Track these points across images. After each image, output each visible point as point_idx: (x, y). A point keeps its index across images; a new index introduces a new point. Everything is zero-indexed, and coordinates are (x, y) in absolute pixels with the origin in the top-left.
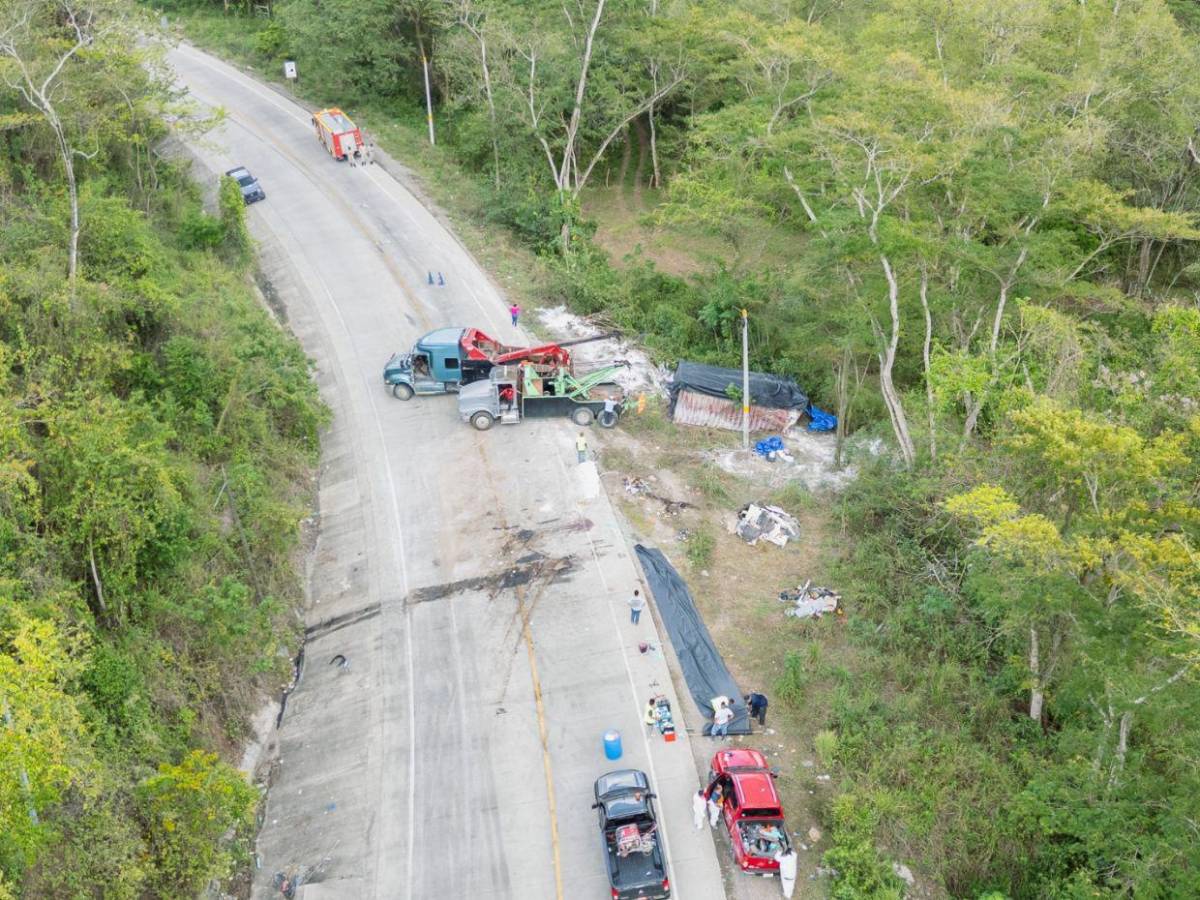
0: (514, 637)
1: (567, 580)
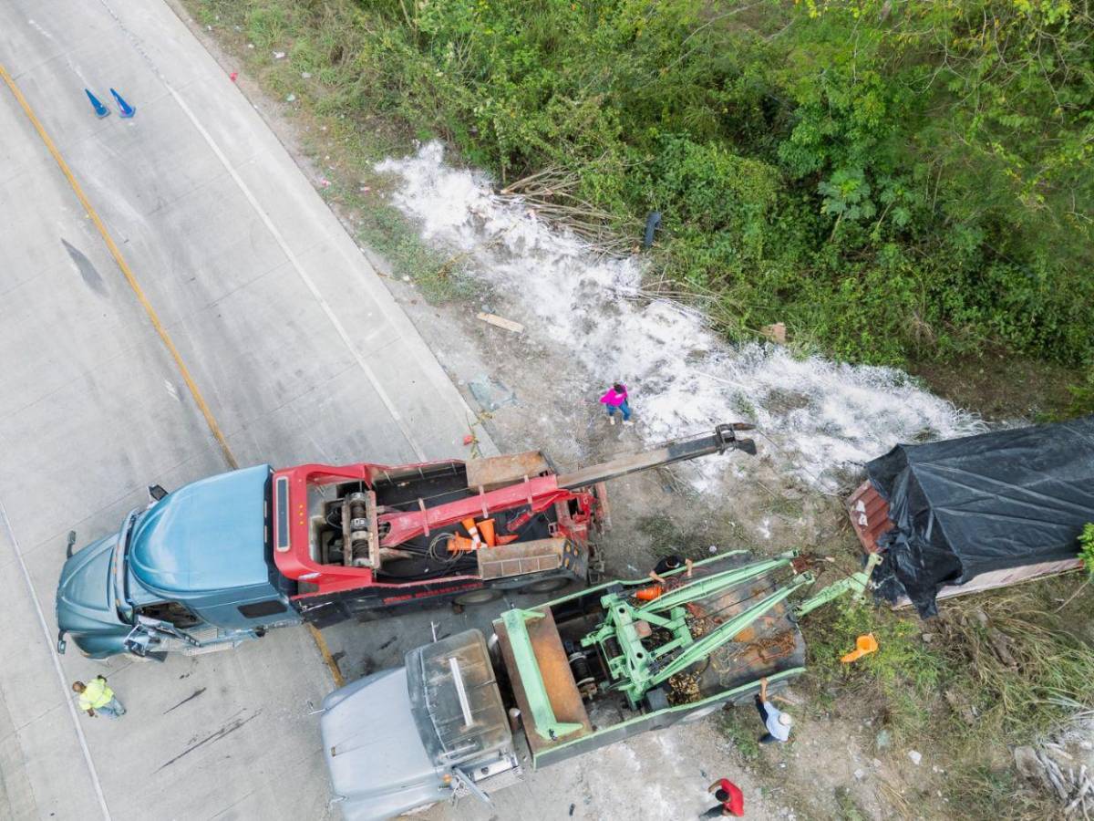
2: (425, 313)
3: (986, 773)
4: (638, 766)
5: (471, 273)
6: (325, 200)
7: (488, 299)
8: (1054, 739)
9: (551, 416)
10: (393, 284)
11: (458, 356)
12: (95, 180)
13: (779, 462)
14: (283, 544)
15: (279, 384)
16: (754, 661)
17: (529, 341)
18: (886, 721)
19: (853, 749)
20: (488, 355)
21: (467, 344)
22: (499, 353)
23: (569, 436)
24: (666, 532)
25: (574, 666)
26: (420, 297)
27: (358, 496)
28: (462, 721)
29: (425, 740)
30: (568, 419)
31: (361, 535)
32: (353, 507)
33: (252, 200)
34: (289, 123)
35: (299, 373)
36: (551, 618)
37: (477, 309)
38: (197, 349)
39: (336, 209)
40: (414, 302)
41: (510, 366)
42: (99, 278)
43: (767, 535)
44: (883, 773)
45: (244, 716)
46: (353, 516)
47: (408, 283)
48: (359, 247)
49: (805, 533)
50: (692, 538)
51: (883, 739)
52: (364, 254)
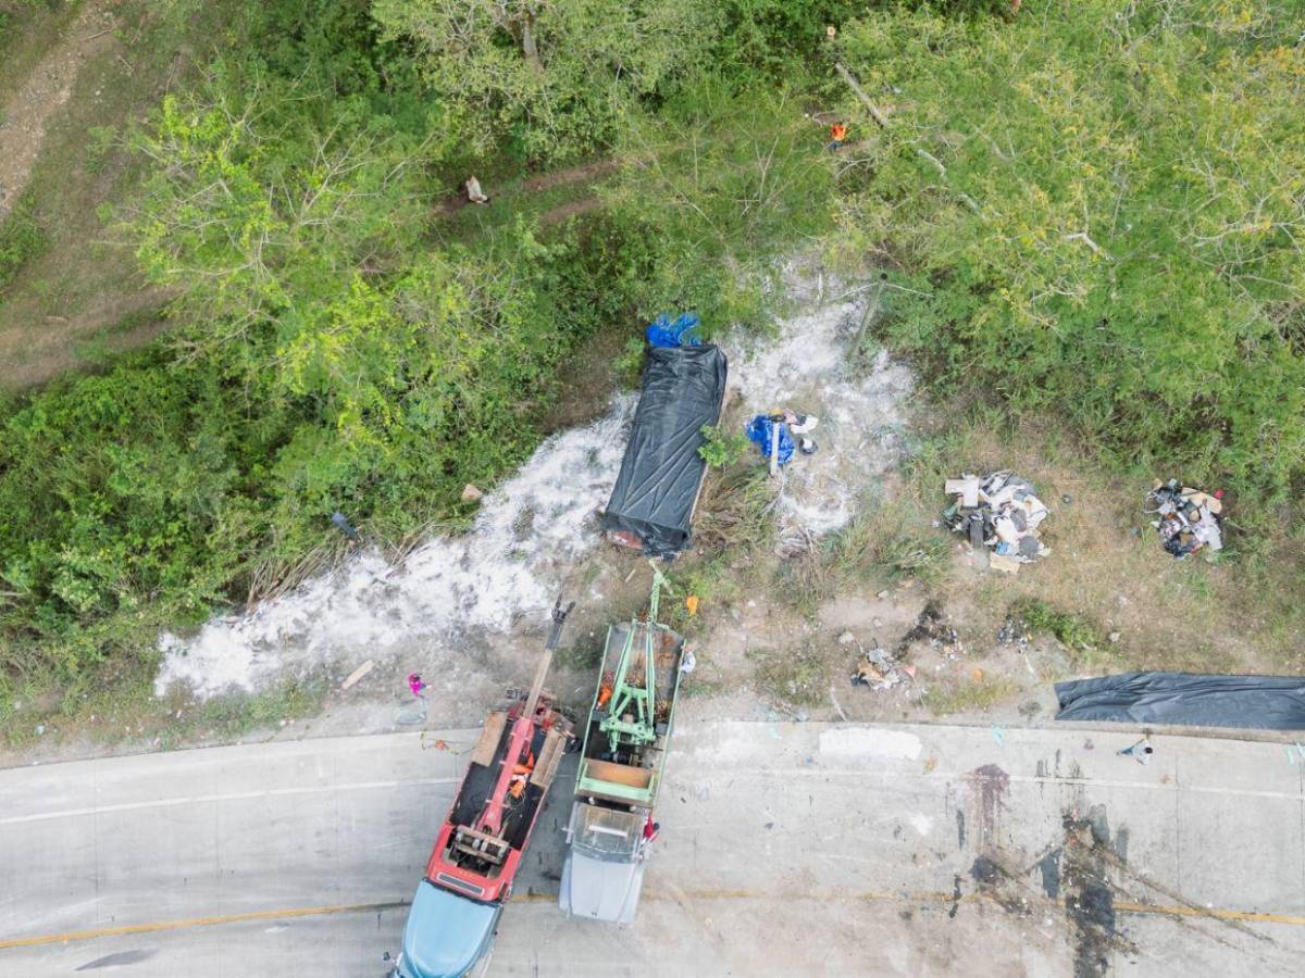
0: (1234, 935)
1: (1123, 834)
2: (322, 725)
3: (778, 575)
4: (682, 753)
5: (303, 673)
6: (174, 750)
7: (333, 672)
8: (781, 529)
9: (449, 681)
10: (282, 735)
11: (370, 719)
12: (29, 924)
13: (561, 557)
14: (480, 891)
15: (318, 852)
16: (668, 663)
17: (384, 663)
18: (729, 606)
19: (732, 632)
20: (381, 698)
21: (364, 708)
22: (383, 689)
23: (469, 676)
24: (567, 656)
25: (620, 762)
26: (304, 722)
27: (459, 836)
28: (622, 837)
29: (621, 861)
30: (457, 669)
31: (485, 845)
32: (463, 842)
33: (135, 806)
34: (69, 743)
35: (318, 834)
36: (591, 760)
37: (338, 685)
38: (250, 899)
39: (188, 745)
40: (308, 727)
41: (398, 687)
42: (135, 952)
43: (600, 596)
44: (750, 626)
45: (533, 963)
46: (470, 845)
47: (287, 724)
48: (235, 744)
49: (612, 574)
50: (578, 642)
51: (735, 613)
52: (243, 743)
